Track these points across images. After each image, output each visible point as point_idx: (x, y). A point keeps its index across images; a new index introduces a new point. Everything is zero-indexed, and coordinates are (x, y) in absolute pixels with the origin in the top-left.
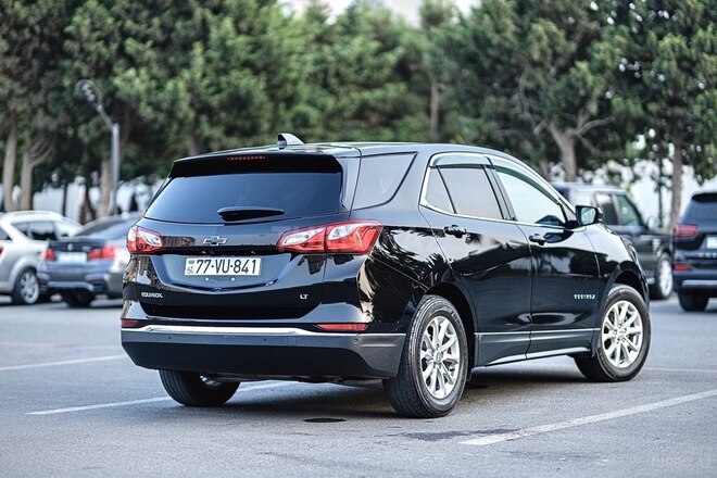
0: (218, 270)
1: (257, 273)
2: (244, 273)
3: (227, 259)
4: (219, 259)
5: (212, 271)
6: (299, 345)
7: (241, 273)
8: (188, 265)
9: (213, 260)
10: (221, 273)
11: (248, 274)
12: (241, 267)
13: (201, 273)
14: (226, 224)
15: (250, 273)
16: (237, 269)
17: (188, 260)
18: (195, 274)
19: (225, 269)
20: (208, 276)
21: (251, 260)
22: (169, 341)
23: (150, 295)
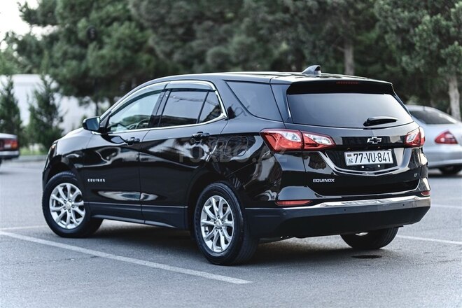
0: (369, 161)
1: (392, 161)
2: (384, 162)
3: (372, 153)
4: (368, 153)
5: (365, 161)
6: (418, 206)
8: (347, 158)
9: (364, 154)
12: (382, 157)
13: (358, 162)
15: (388, 161)
16: (380, 159)
17: (346, 154)
18: (354, 164)
19: (373, 160)
20: (363, 165)
21: (386, 152)
22: (345, 212)
23: (323, 180)
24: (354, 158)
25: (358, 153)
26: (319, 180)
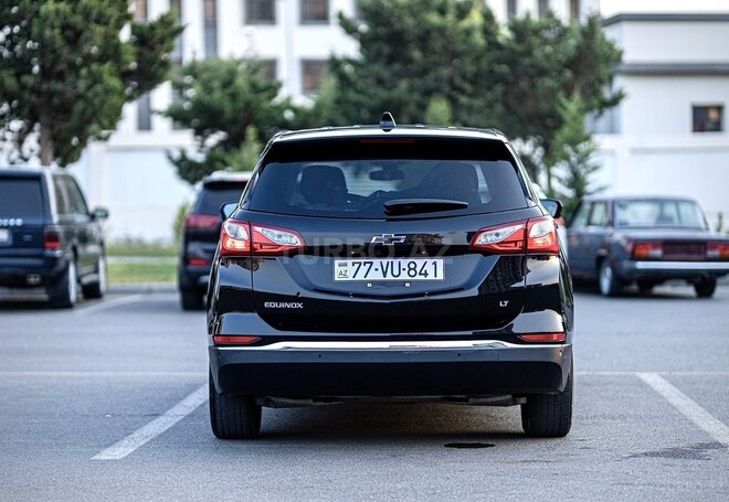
0: (385, 274)
1: (440, 276)
2: (423, 278)
3: (396, 262)
4: (385, 261)
5: (376, 275)
6: (501, 360)
7: (418, 277)
8: (337, 269)
9: (377, 262)
10: (389, 277)
11: (428, 278)
12: (418, 270)
13: (360, 277)
14: (389, 220)
15: (431, 277)
16: (412, 273)
17: (337, 262)
18: (351, 278)
19: (396, 273)
20: (371, 282)
21: (430, 261)
22: (319, 361)
23: (282, 305)
24: (351, 270)
25: (363, 261)
26: (275, 305)
